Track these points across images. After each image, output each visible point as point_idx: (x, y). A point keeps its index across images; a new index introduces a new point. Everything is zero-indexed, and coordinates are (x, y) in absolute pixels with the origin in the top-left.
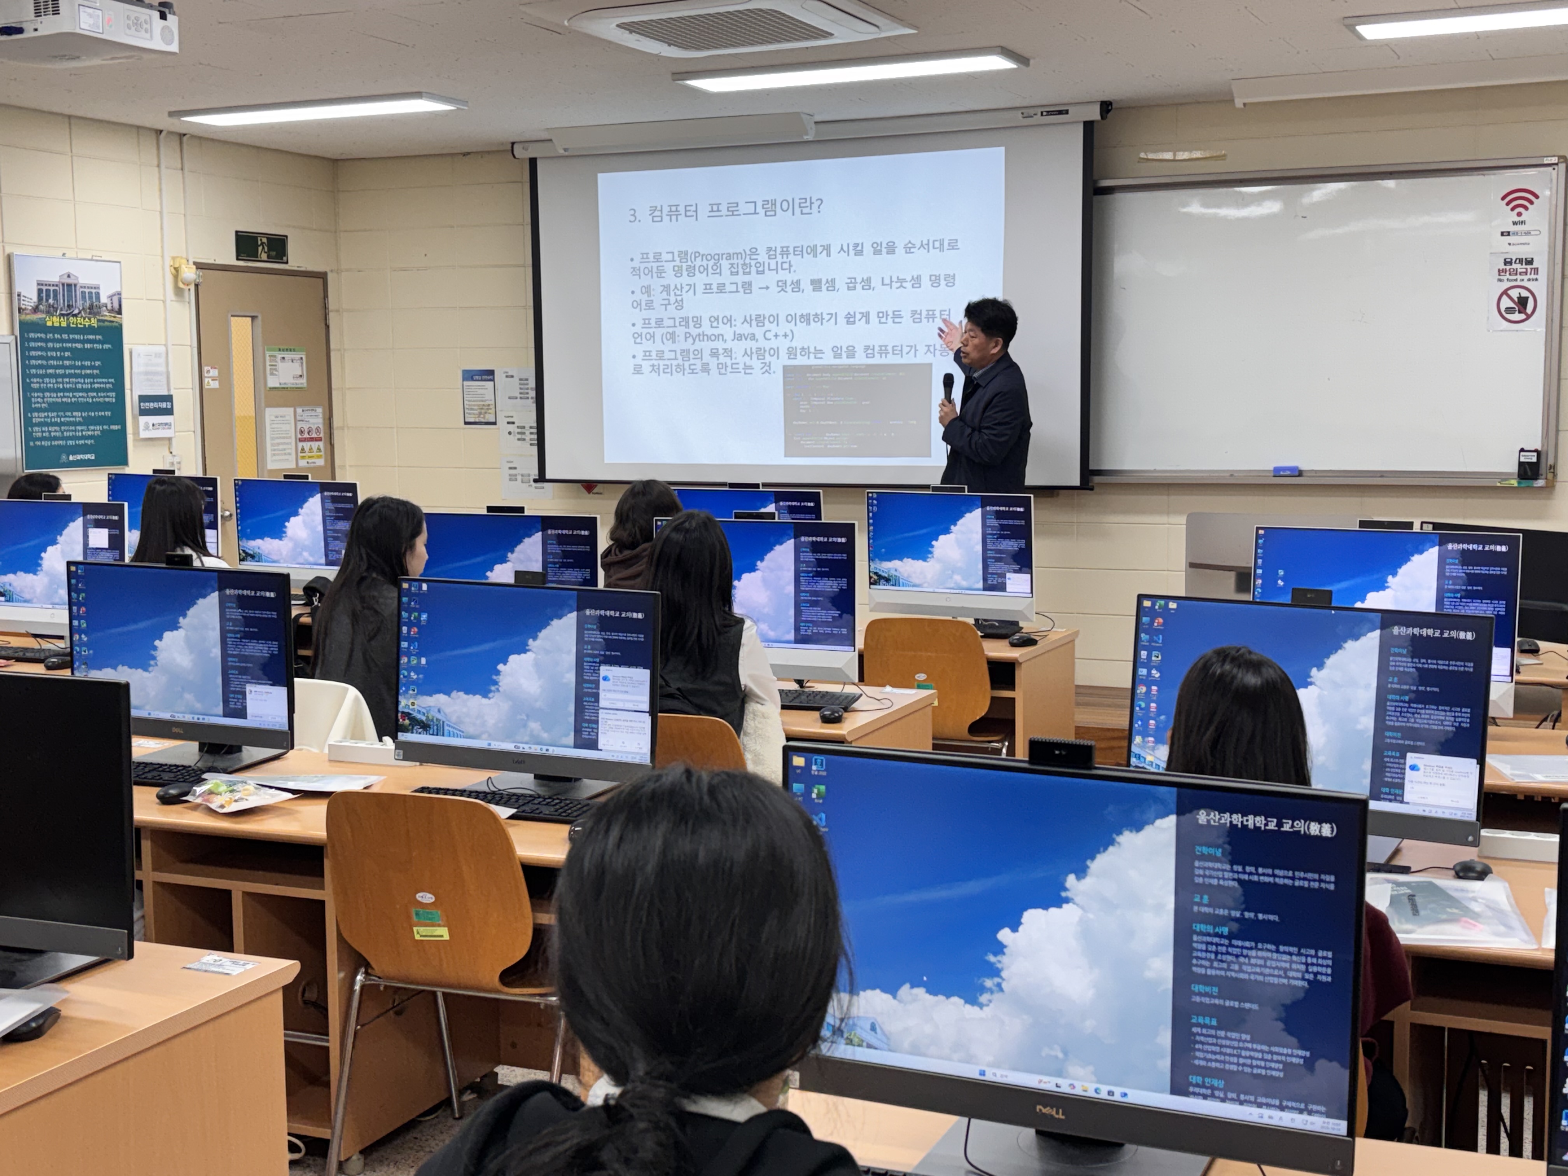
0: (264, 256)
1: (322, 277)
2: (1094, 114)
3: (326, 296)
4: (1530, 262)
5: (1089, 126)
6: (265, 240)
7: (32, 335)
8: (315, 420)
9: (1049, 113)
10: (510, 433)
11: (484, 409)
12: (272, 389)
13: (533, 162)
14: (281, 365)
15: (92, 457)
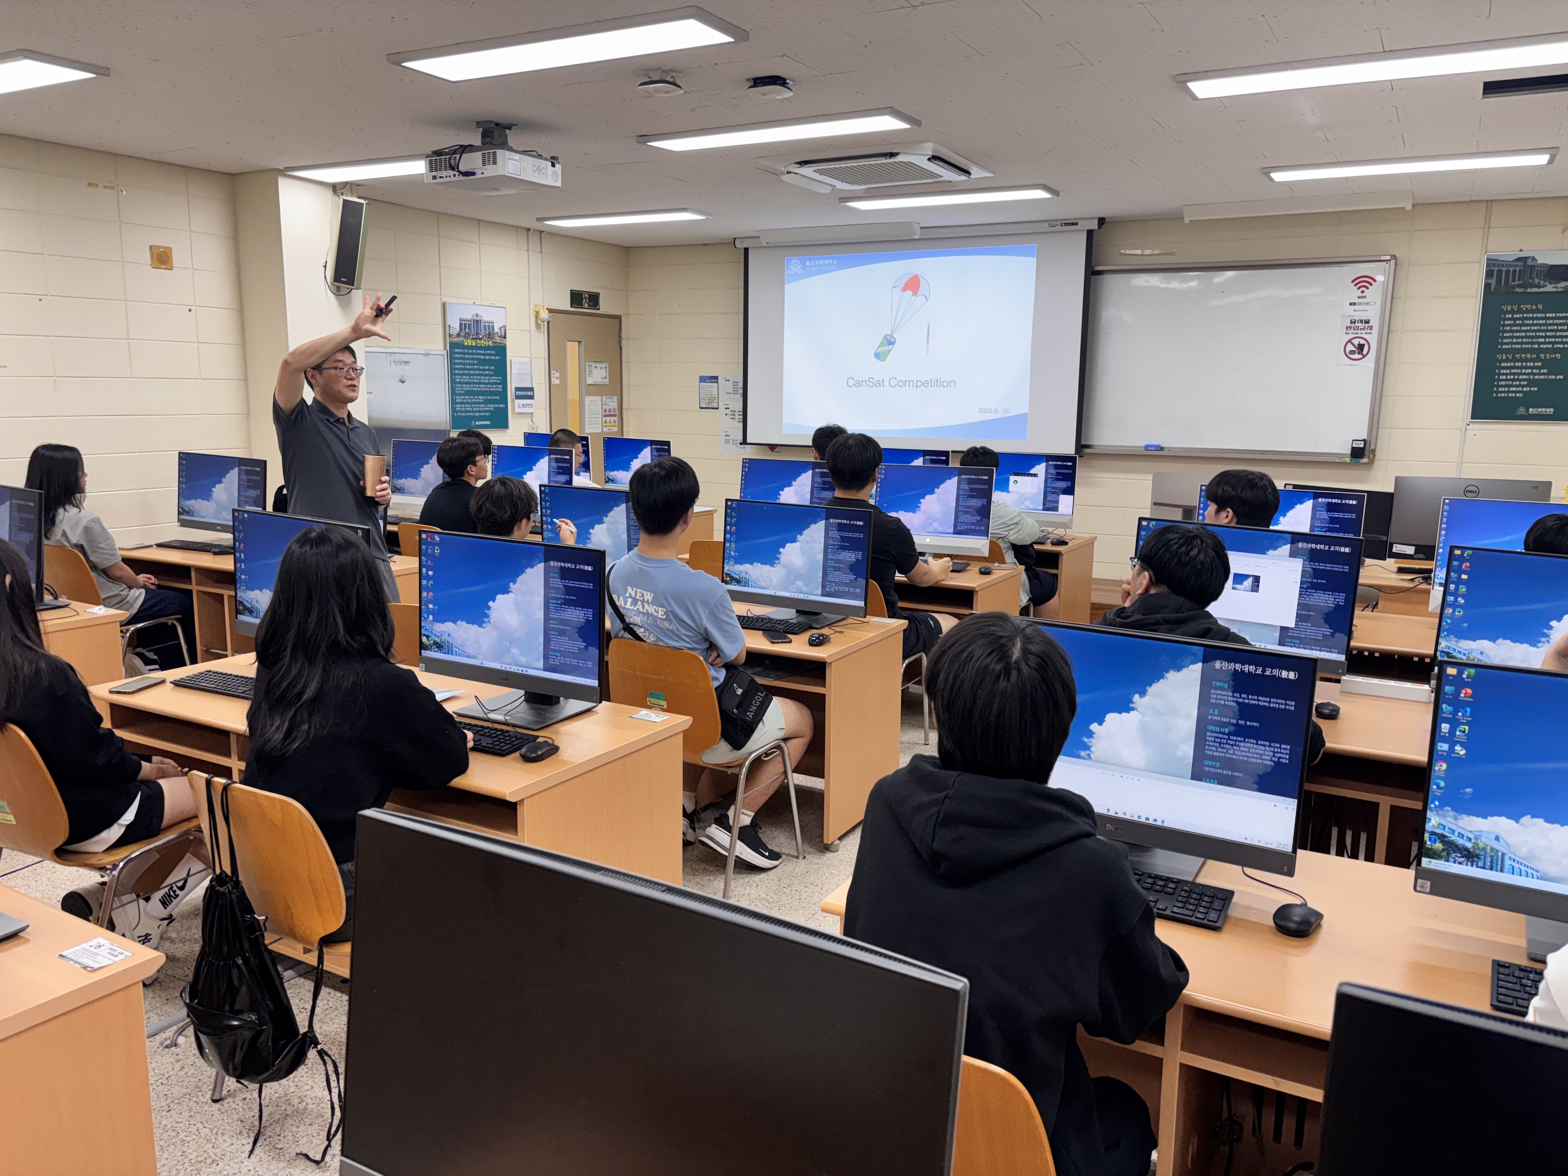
0: (586, 305)
1: (619, 318)
2: (1094, 225)
3: (620, 330)
4: (1367, 322)
5: (1090, 233)
6: (587, 296)
7: (456, 350)
8: (613, 404)
9: (1066, 224)
10: (726, 414)
11: (712, 399)
12: (589, 385)
13: (746, 250)
14: (594, 371)
15: (488, 423)
